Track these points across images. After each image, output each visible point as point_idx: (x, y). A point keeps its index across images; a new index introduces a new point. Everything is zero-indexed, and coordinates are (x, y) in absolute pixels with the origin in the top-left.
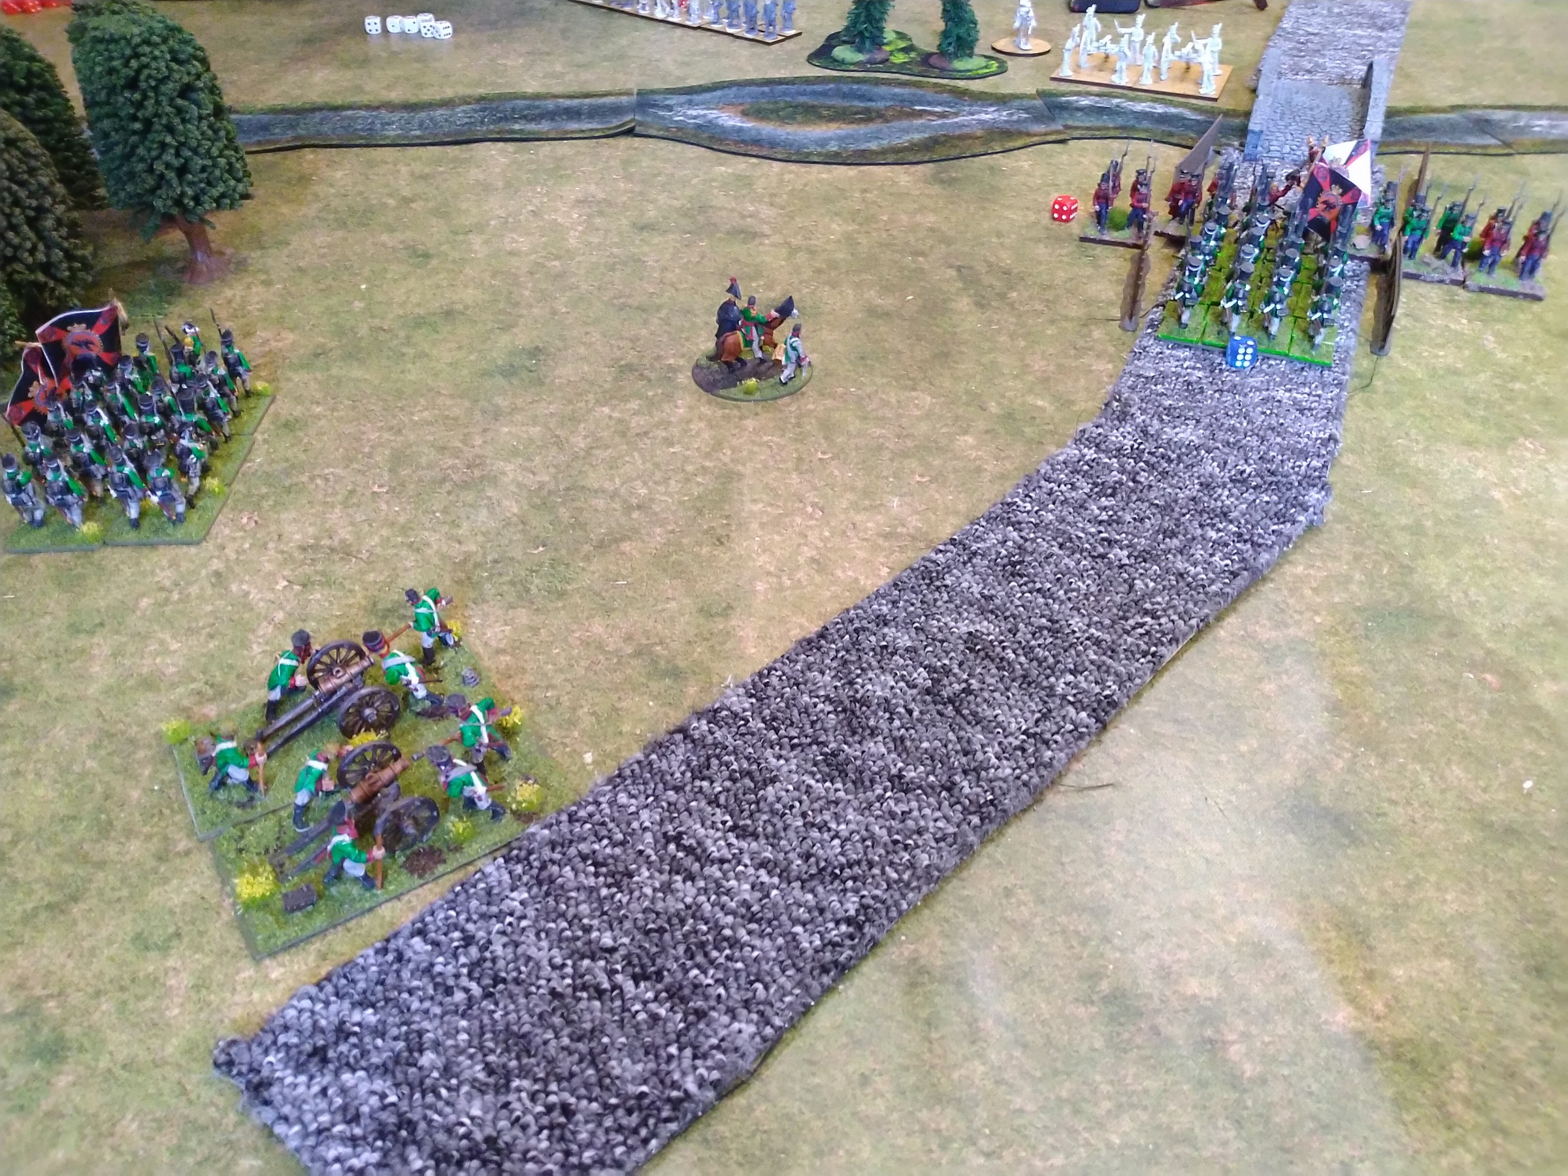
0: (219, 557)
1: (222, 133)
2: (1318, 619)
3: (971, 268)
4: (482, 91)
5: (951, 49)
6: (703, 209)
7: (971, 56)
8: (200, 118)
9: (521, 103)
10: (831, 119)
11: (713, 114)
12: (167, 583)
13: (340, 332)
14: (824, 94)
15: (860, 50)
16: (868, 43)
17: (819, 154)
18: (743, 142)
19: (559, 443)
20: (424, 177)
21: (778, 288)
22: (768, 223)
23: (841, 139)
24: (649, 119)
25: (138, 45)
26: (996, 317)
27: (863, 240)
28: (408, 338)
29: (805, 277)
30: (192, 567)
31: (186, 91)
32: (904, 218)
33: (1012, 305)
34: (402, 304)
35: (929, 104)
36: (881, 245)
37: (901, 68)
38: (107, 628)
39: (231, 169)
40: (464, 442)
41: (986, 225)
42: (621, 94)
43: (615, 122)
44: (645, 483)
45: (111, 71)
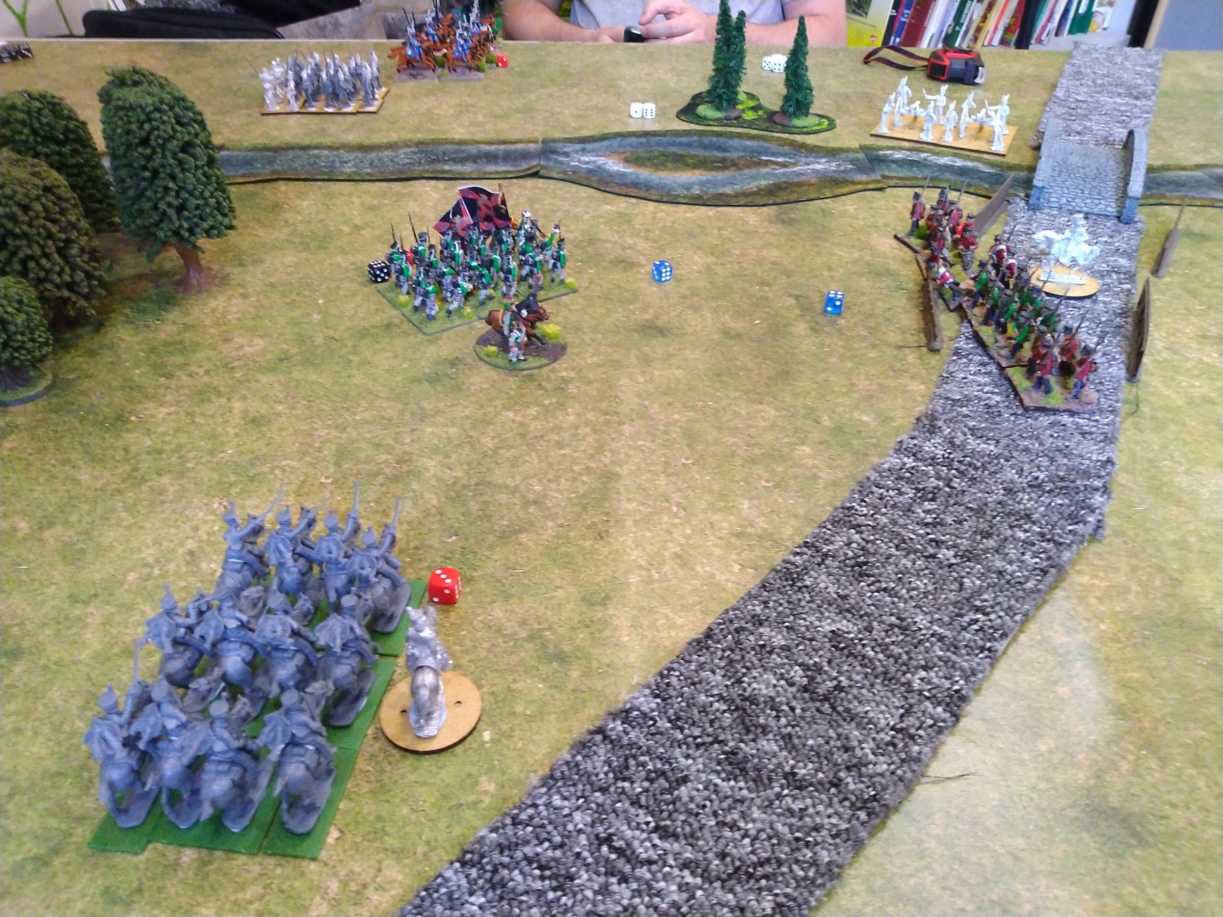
0: (193, 538)
1: (214, 179)
2: (1103, 627)
3: (807, 297)
4: (420, 136)
5: (791, 109)
6: (592, 241)
7: (807, 114)
8: (197, 168)
9: (449, 147)
10: (695, 166)
11: (601, 160)
12: (151, 560)
13: (301, 340)
14: (690, 145)
15: (718, 108)
16: (725, 104)
17: (685, 197)
18: (626, 185)
19: (472, 443)
20: (372, 208)
21: (651, 311)
22: (644, 255)
23: (702, 184)
24: (551, 164)
25: (151, 112)
26: (828, 341)
27: (719, 270)
28: (354, 347)
29: (672, 301)
30: (172, 545)
31: (186, 147)
32: (753, 252)
33: (840, 331)
34: (351, 318)
35: (773, 155)
36: (734, 275)
37: (751, 124)
38: (101, 598)
39: (219, 207)
40: (396, 440)
41: (819, 260)
42: (529, 142)
43: (524, 166)
44: (540, 481)
45: (129, 132)
